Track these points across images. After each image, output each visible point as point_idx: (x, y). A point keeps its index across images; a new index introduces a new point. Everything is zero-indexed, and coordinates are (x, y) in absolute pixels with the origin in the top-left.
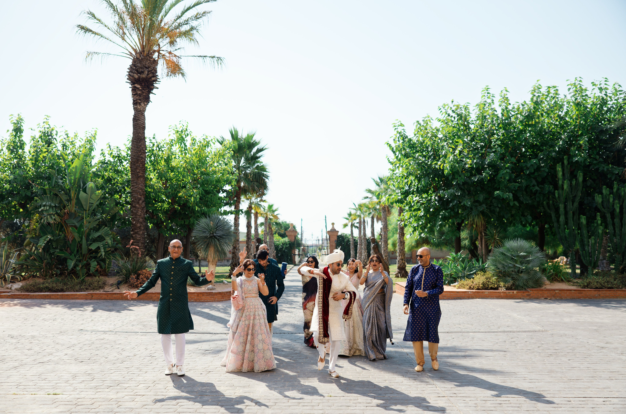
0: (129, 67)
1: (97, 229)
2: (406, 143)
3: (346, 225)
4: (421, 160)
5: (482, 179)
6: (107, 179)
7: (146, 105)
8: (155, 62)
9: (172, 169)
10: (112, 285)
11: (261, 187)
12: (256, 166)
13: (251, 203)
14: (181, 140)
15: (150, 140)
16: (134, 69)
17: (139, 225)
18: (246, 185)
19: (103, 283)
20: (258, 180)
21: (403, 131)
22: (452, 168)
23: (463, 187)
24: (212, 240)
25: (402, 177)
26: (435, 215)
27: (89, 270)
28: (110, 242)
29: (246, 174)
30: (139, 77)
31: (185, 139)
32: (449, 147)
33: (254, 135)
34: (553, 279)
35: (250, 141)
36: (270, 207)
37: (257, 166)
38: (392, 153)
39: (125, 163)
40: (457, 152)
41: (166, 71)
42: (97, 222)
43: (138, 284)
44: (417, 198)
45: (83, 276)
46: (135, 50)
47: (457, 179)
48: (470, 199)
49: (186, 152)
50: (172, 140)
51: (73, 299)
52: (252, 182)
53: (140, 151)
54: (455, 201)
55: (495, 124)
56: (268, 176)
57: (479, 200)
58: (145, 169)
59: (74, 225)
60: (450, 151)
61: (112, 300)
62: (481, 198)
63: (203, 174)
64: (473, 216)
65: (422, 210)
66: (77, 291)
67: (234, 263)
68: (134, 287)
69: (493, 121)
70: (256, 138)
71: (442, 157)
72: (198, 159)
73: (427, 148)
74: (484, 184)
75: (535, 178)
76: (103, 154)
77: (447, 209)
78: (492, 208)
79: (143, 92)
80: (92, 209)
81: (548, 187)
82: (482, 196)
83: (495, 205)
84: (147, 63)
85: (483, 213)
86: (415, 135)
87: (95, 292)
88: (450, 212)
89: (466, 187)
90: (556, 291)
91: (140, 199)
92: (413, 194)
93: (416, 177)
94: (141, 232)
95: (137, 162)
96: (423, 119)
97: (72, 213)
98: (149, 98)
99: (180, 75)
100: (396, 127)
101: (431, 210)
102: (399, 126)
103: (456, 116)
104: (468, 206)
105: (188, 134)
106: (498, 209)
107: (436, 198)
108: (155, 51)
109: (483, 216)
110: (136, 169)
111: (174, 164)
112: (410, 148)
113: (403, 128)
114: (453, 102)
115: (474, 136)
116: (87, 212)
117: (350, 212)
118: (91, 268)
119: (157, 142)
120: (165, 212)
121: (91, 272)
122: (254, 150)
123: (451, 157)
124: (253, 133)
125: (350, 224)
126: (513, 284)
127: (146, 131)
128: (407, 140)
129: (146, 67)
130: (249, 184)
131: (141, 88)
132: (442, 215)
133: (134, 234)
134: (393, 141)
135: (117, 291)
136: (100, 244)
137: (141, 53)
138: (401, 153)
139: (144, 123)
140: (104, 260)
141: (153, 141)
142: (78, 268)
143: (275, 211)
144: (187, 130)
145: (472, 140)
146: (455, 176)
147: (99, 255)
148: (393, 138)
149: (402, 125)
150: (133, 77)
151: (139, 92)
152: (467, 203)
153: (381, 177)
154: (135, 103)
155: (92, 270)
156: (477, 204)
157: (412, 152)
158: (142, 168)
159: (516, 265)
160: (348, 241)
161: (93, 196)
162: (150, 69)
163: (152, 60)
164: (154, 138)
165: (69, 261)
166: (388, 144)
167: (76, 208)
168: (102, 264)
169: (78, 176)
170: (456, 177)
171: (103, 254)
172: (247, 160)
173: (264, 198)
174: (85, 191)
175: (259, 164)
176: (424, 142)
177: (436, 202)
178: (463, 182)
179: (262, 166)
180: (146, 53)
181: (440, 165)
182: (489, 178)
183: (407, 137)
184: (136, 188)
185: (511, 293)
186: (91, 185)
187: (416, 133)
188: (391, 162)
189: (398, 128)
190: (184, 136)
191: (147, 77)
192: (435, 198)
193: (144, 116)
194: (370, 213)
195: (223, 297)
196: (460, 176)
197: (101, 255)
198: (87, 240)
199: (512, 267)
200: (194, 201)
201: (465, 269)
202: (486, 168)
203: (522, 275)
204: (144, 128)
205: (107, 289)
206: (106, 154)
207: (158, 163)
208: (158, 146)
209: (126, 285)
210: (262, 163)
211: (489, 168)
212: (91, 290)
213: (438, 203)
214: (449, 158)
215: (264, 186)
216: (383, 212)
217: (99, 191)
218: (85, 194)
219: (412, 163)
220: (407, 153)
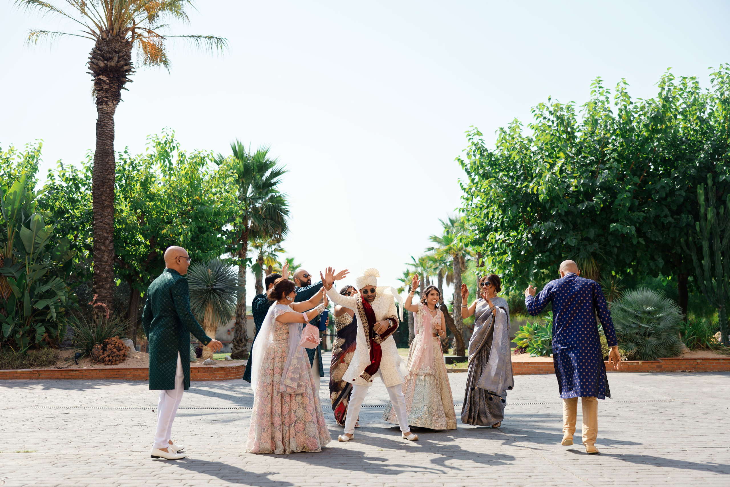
0: (91, 51)
1: (45, 281)
2: (485, 158)
3: (401, 290)
4: (506, 182)
5: (593, 206)
6: (58, 211)
7: (115, 105)
8: (129, 45)
9: (152, 197)
10: (67, 360)
11: (278, 228)
12: (270, 195)
13: (262, 253)
14: (165, 155)
15: (121, 155)
16: (98, 54)
17: (104, 275)
18: (256, 223)
19: (55, 357)
20: (273, 217)
21: (480, 142)
22: (549, 191)
23: (565, 219)
24: (210, 296)
25: (481, 208)
26: (528, 260)
27: (34, 338)
28: (63, 298)
29: (255, 208)
30: (106, 65)
31: (171, 154)
32: (546, 162)
33: (266, 152)
34: (694, 345)
35: (261, 160)
36: (290, 261)
37: (272, 196)
38: (466, 173)
39: (83, 189)
40: (556, 169)
41: (142, 58)
42: (44, 272)
43: (105, 357)
44: (502, 236)
45: (25, 347)
46: (100, 28)
47: (557, 207)
48: (576, 236)
49: (172, 172)
50: (152, 155)
51: (11, 379)
52: (264, 219)
53: (107, 170)
54: (556, 240)
55: (610, 130)
56: (287, 211)
57: (589, 236)
58: (113, 197)
59: (11, 275)
60: (546, 168)
61: (68, 379)
62: (592, 233)
63: (195, 202)
64: (581, 259)
65: (510, 253)
66: (17, 368)
67: (238, 338)
68: (99, 361)
69: (606, 126)
70: (270, 157)
71: (536, 177)
72: (189, 182)
73: (515, 164)
74: (596, 214)
75: (668, 206)
76: (51, 176)
77: (545, 252)
78: (608, 248)
79: (111, 87)
80: (38, 251)
81: (686, 218)
82: (593, 231)
83: (612, 243)
84: (117, 46)
85: (594, 255)
86: (498, 147)
87: (43, 369)
88: (549, 255)
89: (570, 219)
90: (698, 361)
91: (106, 238)
92: (496, 231)
93: (500, 206)
94: (108, 286)
95: (103, 186)
96: (510, 125)
97: (8, 259)
98: (119, 95)
99: (162, 64)
100: (471, 137)
101: (522, 253)
102: (475, 134)
103: (555, 119)
104: (573, 245)
105: (174, 147)
106: (616, 250)
107: (529, 236)
108: (128, 29)
109: (596, 260)
110: (101, 195)
111: (153, 189)
112: (492, 166)
113: (481, 137)
114: (550, 99)
115: (581, 148)
116: (31, 256)
117: (408, 271)
118: (37, 336)
119: (130, 159)
120: (141, 259)
121: (37, 342)
122: (268, 174)
123: (548, 176)
124: (265, 150)
126: (638, 352)
127: (115, 142)
128: (485, 153)
129: (116, 52)
130: (259, 222)
131: (108, 81)
132: (537, 260)
133: (97, 288)
134: (466, 156)
135: (75, 367)
136: (50, 302)
137: (108, 31)
138: (478, 172)
139: (112, 131)
140: (55, 326)
141: (125, 156)
142: (18, 336)
143: (297, 267)
144: (172, 140)
145: (579, 152)
146: (554, 203)
147: (48, 317)
148: (466, 152)
149: (479, 133)
150: (97, 65)
151: (105, 87)
152: (571, 241)
153: (451, 218)
154: (99, 102)
155: (39, 338)
156: (586, 242)
157: (493, 171)
158: (110, 194)
159: (641, 325)
161: (41, 233)
162: (121, 54)
163: (124, 41)
164: (126, 152)
165: (4, 326)
166: (459, 160)
167: (13, 250)
168: (52, 330)
169: (17, 205)
170: (556, 205)
171: (55, 315)
172: (257, 187)
173: (282, 244)
174: (28, 225)
175: (274, 194)
176: (510, 156)
177: (529, 242)
178: (565, 212)
179: (279, 196)
180: (115, 31)
181: (533, 189)
182: (602, 205)
183: (486, 150)
184: (101, 222)
185: (635, 364)
186: (36, 217)
187: (499, 145)
188: (464, 189)
189: (474, 137)
190: (169, 151)
191: (116, 66)
192: (527, 236)
193: (113, 120)
194: (436, 269)
195: (227, 374)
196: (561, 203)
197: (52, 317)
198: (31, 296)
199: (635, 328)
200: (184, 241)
202: (598, 191)
203: (650, 339)
204: (112, 137)
205: (60, 364)
206: (56, 177)
207: (131, 189)
208: (132, 163)
209: (88, 360)
210: (279, 192)
211: (602, 192)
212: (38, 366)
213: (532, 243)
214: (546, 177)
215: (282, 225)
216: (456, 265)
217: (49, 226)
218: (29, 231)
219: (493, 186)
220: (486, 173)
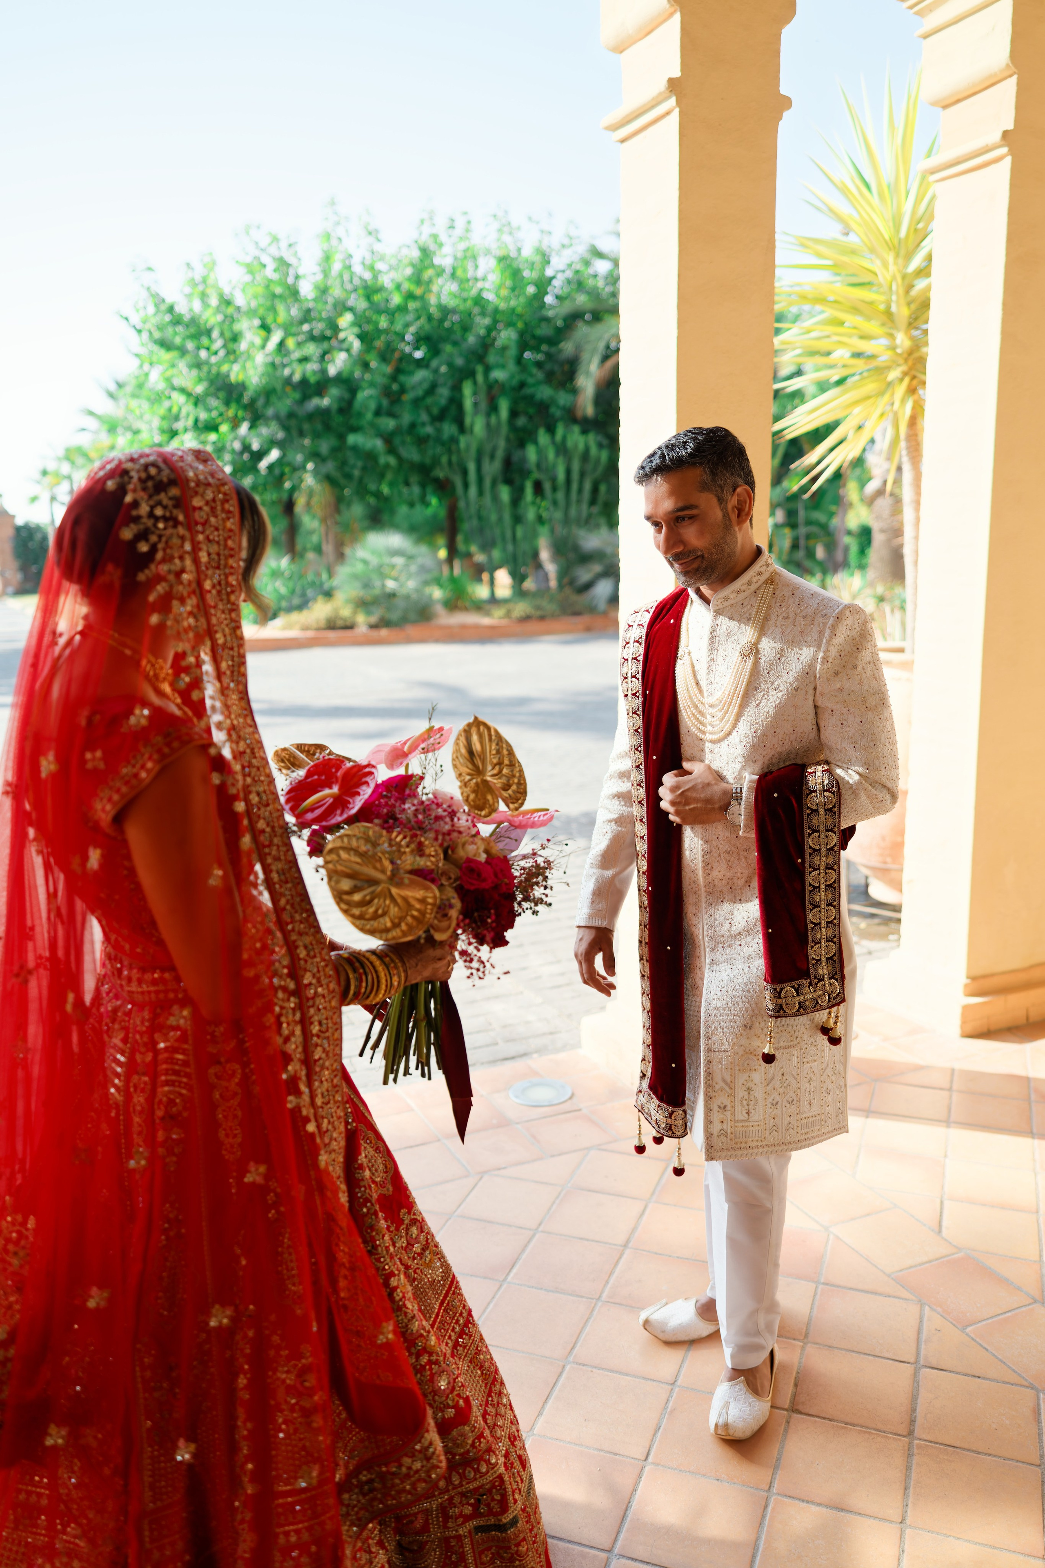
2: (164, 314)
21: (154, 284)
22: (263, 380)
23: (287, 423)
34: (453, 606)
38: (134, 334)
47: (275, 404)
78: (347, 469)
83: (352, 461)
85: (330, 478)
86: (183, 296)
89: (294, 422)
90: (457, 628)
96: (201, 258)
102: (144, 270)
106: (357, 472)
109: (331, 486)
113: (154, 277)
123: (260, 358)
125: (45, 497)
126: (383, 619)
128: (164, 306)
134: (133, 308)
146: (270, 398)
148: (132, 301)
149: (151, 270)
153: (118, 379)
160: (45, 538)
166: (120, 314)
170: (272, 401)
176: (202, 315)
178: (287, 413)
181: (237, 375)
182: (337, 407)
183: (164, 300)
185: (379, 635)
201: (293, 592)
203: (396, 600)
